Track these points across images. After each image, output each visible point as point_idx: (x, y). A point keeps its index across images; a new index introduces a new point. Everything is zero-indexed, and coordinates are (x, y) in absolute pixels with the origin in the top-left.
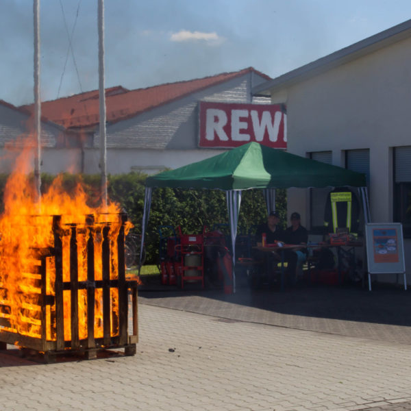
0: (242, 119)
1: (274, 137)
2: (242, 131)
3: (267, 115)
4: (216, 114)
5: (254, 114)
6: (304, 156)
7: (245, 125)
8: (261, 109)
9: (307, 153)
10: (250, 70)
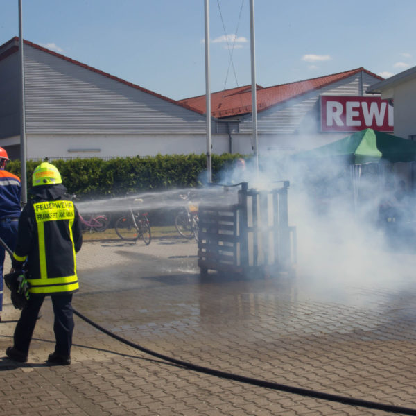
0: (354, 109)
1: (380, 123)
2: (355, 119)
3: (374, 105)
4: (334, 106)
5: (364, 105)
6: (407, 138)
7: (357, 114)
8: (369, 101)
9: (409, 136)
10: (361, 70)
